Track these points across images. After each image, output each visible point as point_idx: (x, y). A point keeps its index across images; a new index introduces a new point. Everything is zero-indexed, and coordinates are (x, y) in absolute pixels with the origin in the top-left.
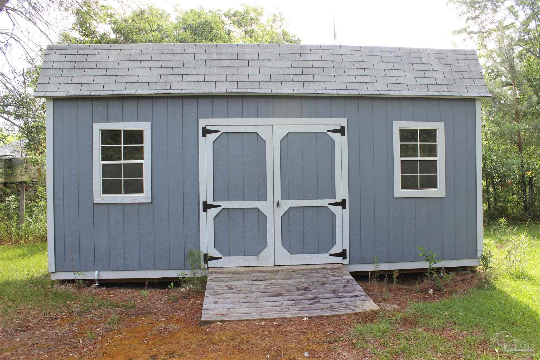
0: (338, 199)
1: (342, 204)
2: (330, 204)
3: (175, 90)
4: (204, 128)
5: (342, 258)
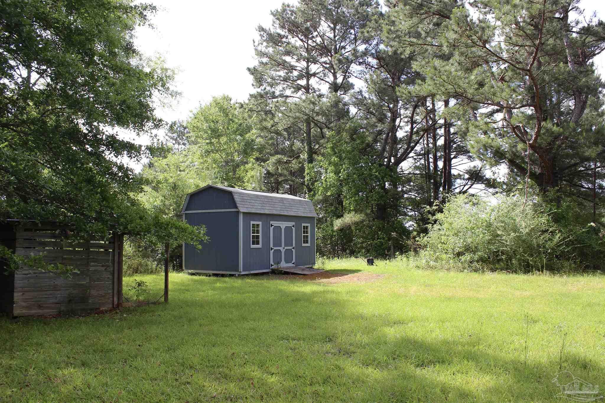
4: (271, 224)
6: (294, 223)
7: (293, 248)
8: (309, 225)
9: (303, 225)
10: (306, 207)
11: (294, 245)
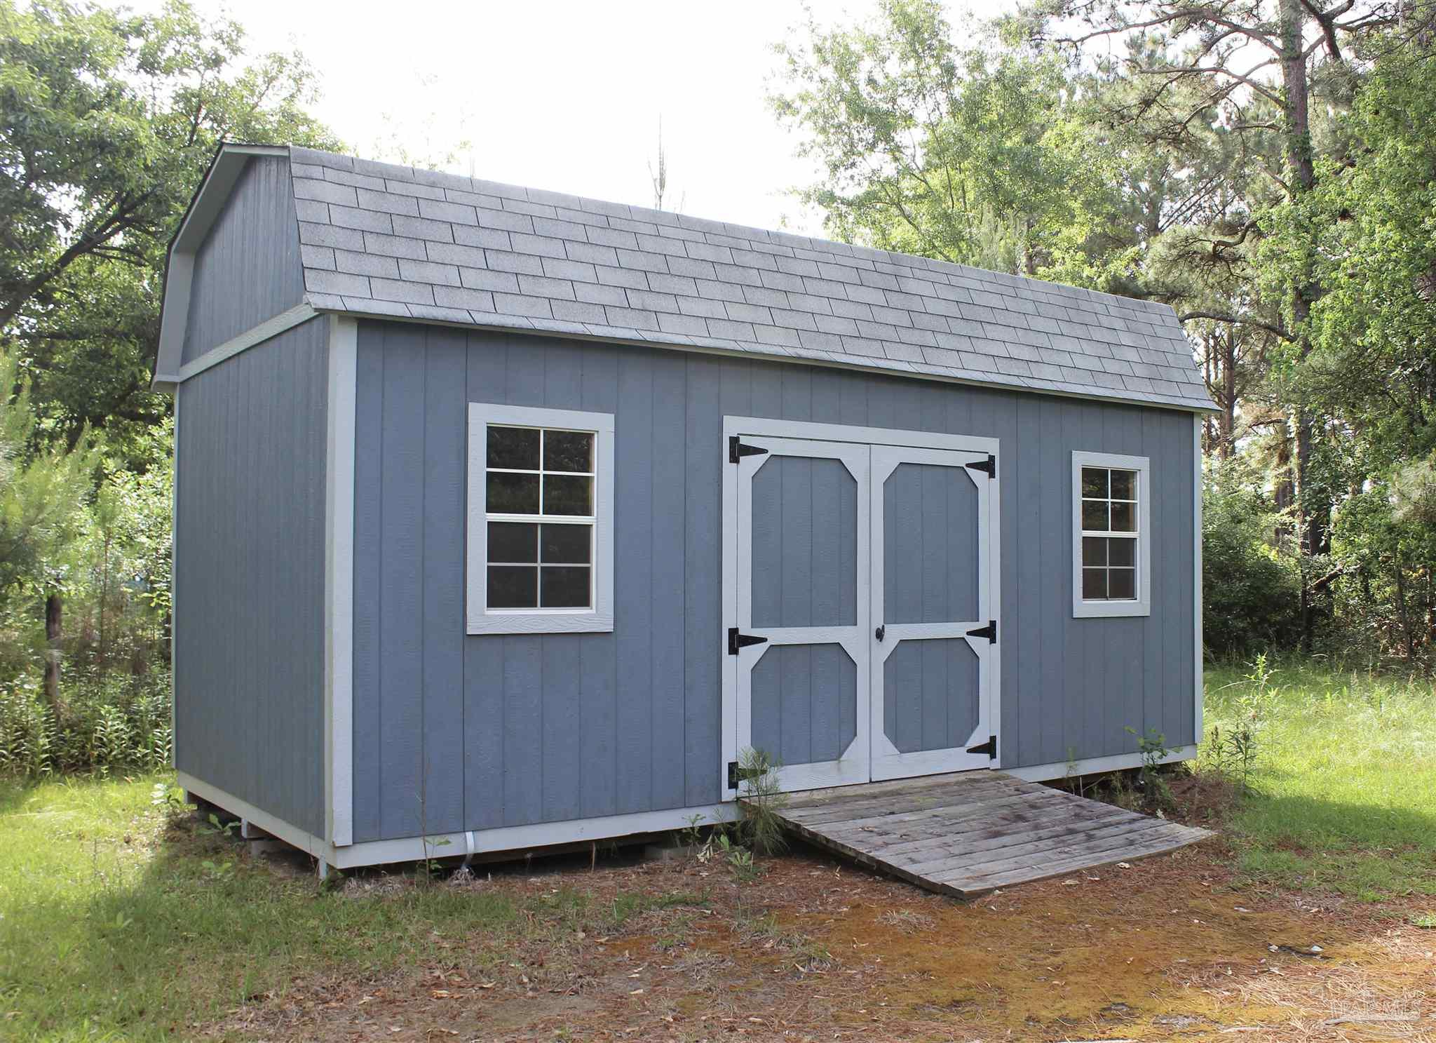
0: (983, 624)
1: (988, 633)
2: (969, 633)
3: (673, 333)
4: (734, 441)
5: (987, 756)
6: (991, 446)
7: (989, 633)
8: (1138, 464)
9: (1082, 459)
10: (1126, 339)
11: (990, 608)
